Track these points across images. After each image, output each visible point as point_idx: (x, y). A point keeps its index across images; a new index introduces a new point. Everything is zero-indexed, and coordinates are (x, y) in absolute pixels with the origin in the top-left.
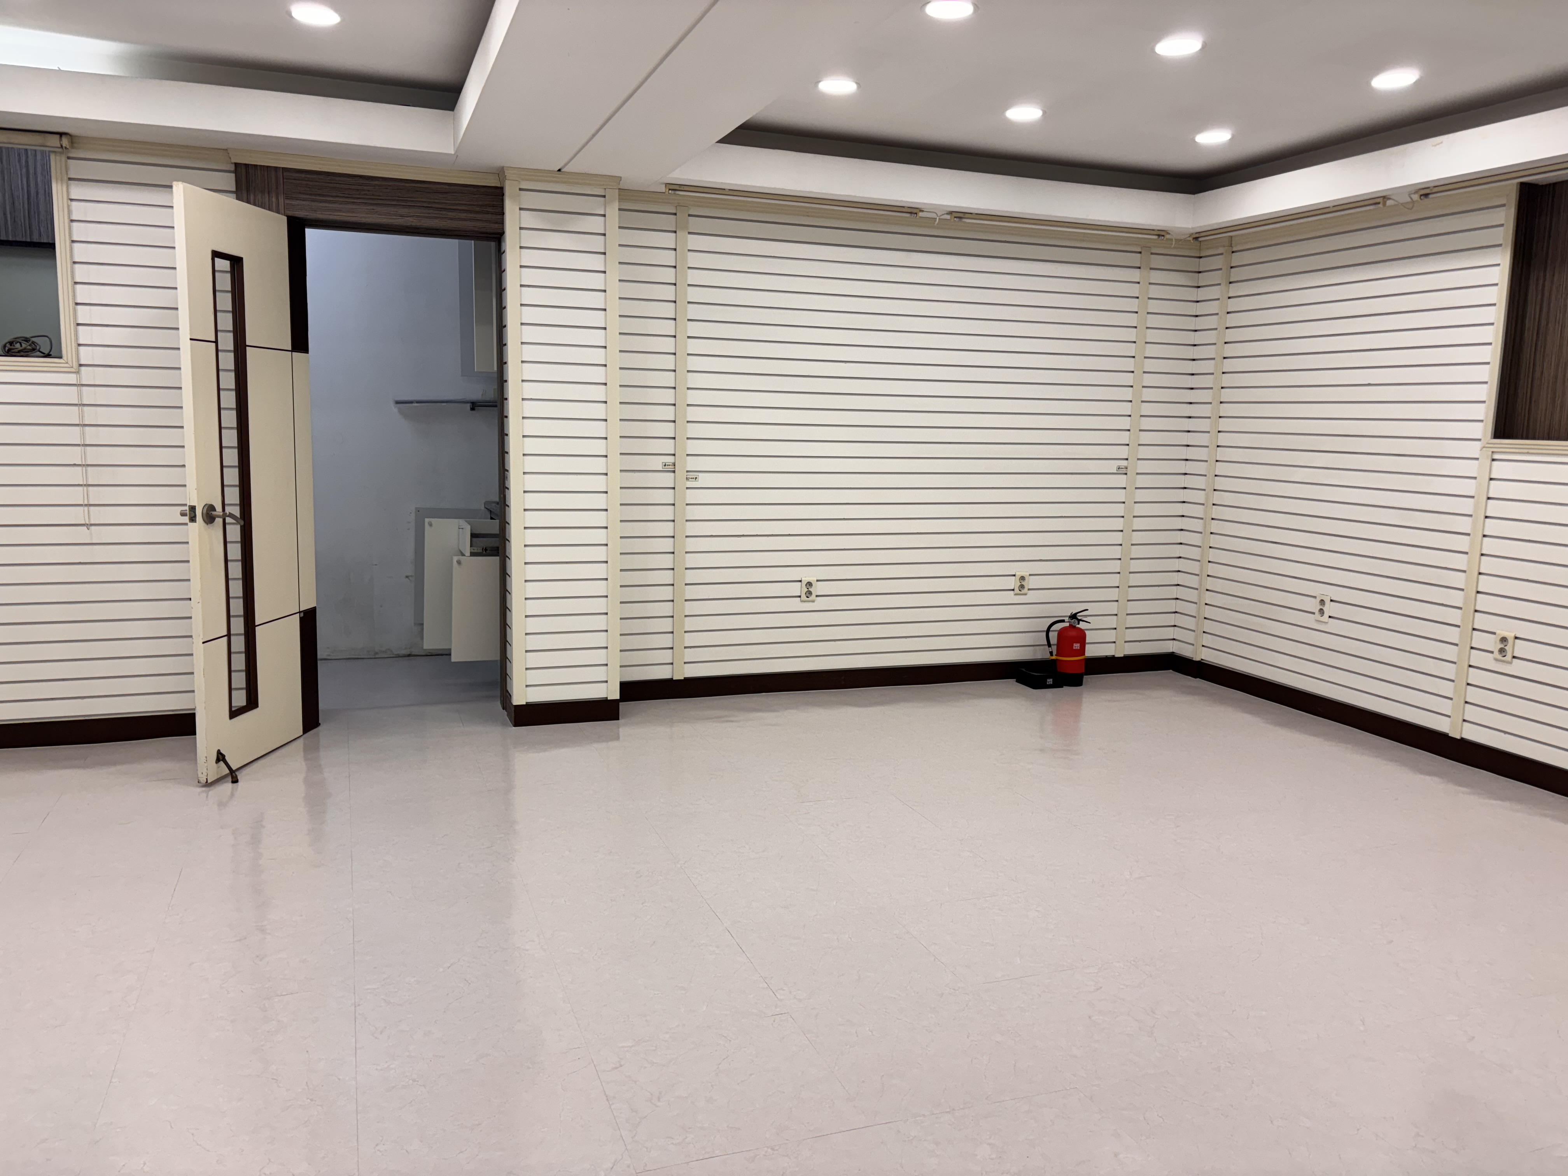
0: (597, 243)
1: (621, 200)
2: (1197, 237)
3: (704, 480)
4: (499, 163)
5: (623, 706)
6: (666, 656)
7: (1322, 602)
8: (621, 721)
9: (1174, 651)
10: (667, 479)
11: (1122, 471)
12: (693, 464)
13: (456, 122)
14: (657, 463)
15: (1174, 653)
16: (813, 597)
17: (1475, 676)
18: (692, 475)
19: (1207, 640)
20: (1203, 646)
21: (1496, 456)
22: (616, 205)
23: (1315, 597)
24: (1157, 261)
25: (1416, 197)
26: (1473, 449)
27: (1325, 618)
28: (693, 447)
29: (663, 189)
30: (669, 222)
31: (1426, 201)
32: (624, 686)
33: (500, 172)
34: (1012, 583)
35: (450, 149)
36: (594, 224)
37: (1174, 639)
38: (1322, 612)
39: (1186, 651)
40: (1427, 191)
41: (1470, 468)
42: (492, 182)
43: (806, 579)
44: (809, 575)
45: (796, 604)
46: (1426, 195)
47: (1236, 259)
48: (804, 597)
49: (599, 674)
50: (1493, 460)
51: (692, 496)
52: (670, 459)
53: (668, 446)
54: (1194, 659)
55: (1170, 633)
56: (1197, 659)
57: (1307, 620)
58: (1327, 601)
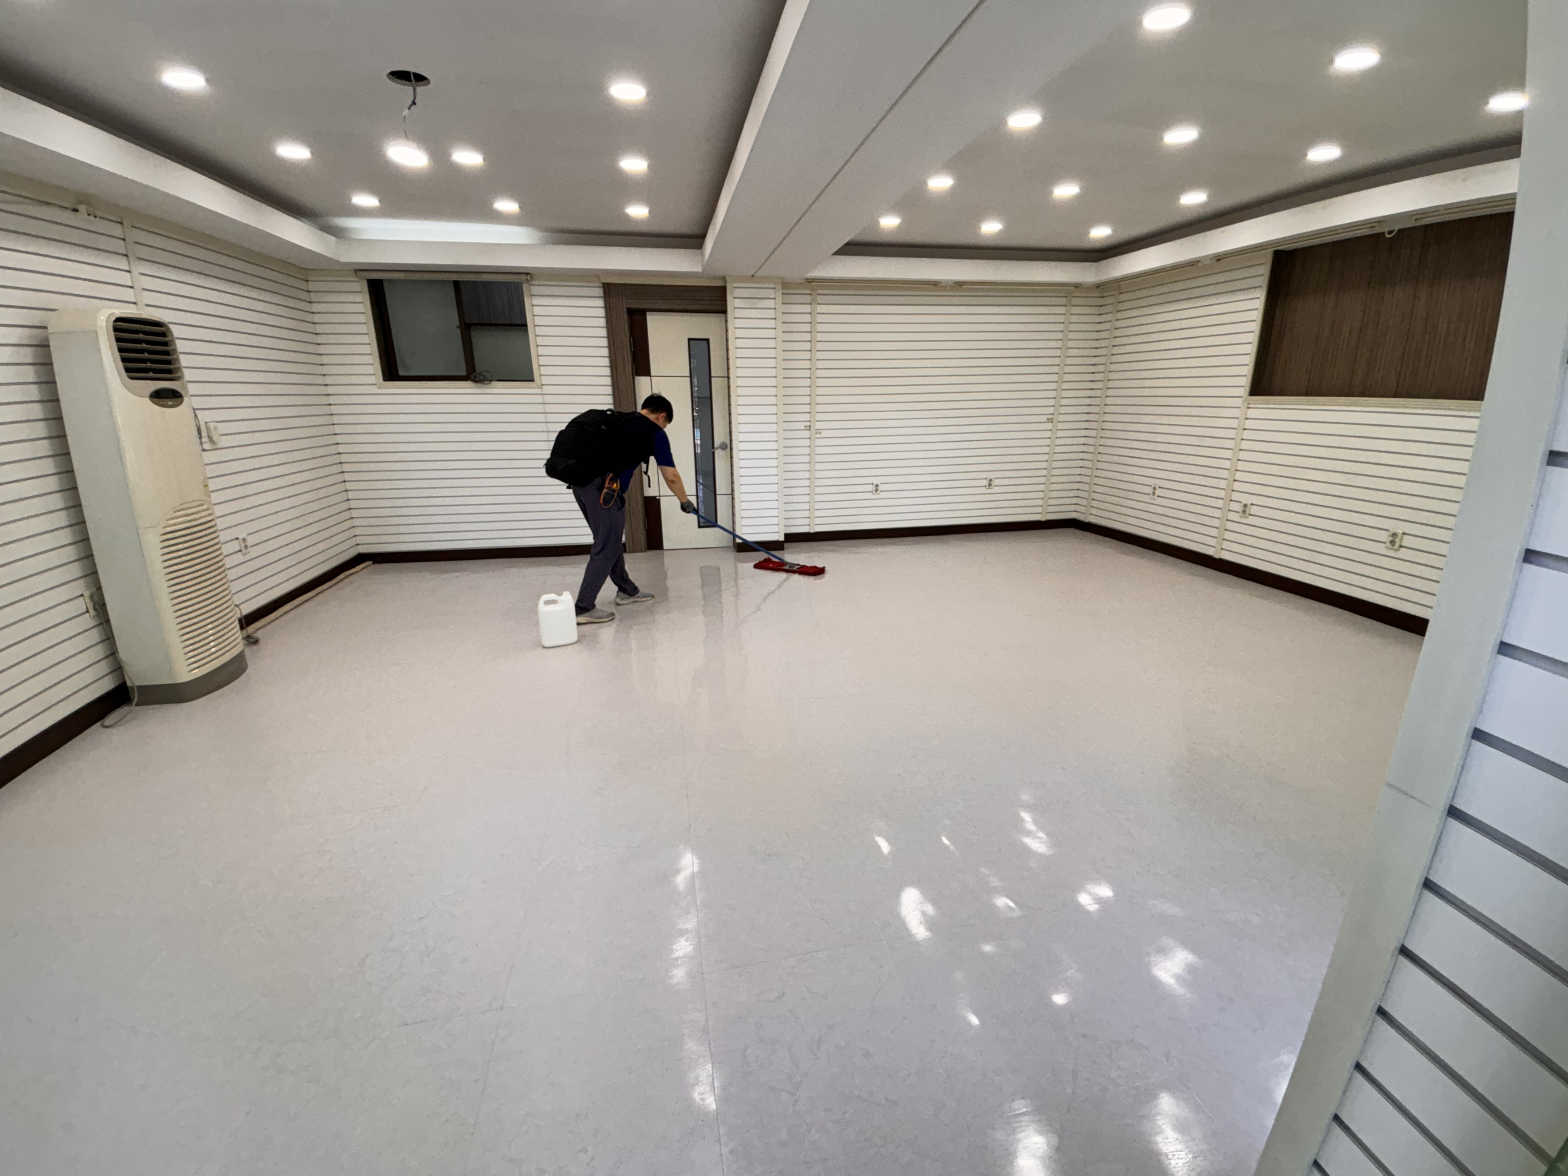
0: (771, 313)
1: (783, 289)
2: (1098, 286)
3: (824, 434)
4: (721, 273)
5: (786, 545)
6: (807, 521)
7: (1155, 488)
8: (785, 551)
10: (807, 434)
11: (1050, 421)
12: (819, 426)
13: (703, 255)
14: (802, 426)
15: (1074, 518)
16: (879, 492)
17: (1230, 526)
18: (818, 431)
19: (1094, 511)
20: (1091, 514)
21: (1251, 406)
22: (781, 291)
23: (1150, 486)
24: (1075, 301)
25: (1214, 260)
26: (1238, 402)
27: (1156, 497)
28: (819, 417)
29: (804, 281)
30: (808, 299)
31: (1218, 263)
32: (786, 535)
33: (724, 279)
34: (985, 483)
35: (698, 269)
36: (771, 303)
37: (1075, 511)
38: (1154, 493)
39: (1081, 517)
40: (1219, 258)
41: (1236, 413)
42: (719, 283)
43: (875, 483)
44: (876, 481)
45: (870, 495)
46: (1219, 260)
47: (1122, 297)
48: (874, 492)
49: (776, 529)
50: (1249, 408)
51: (819, 442)
52: (808, 424)
53: (807, 417)
54: (1085, 521)
55: (1073, 508)
56: (1087, 521)
57: (1147, 498)
58: (1157, 488)
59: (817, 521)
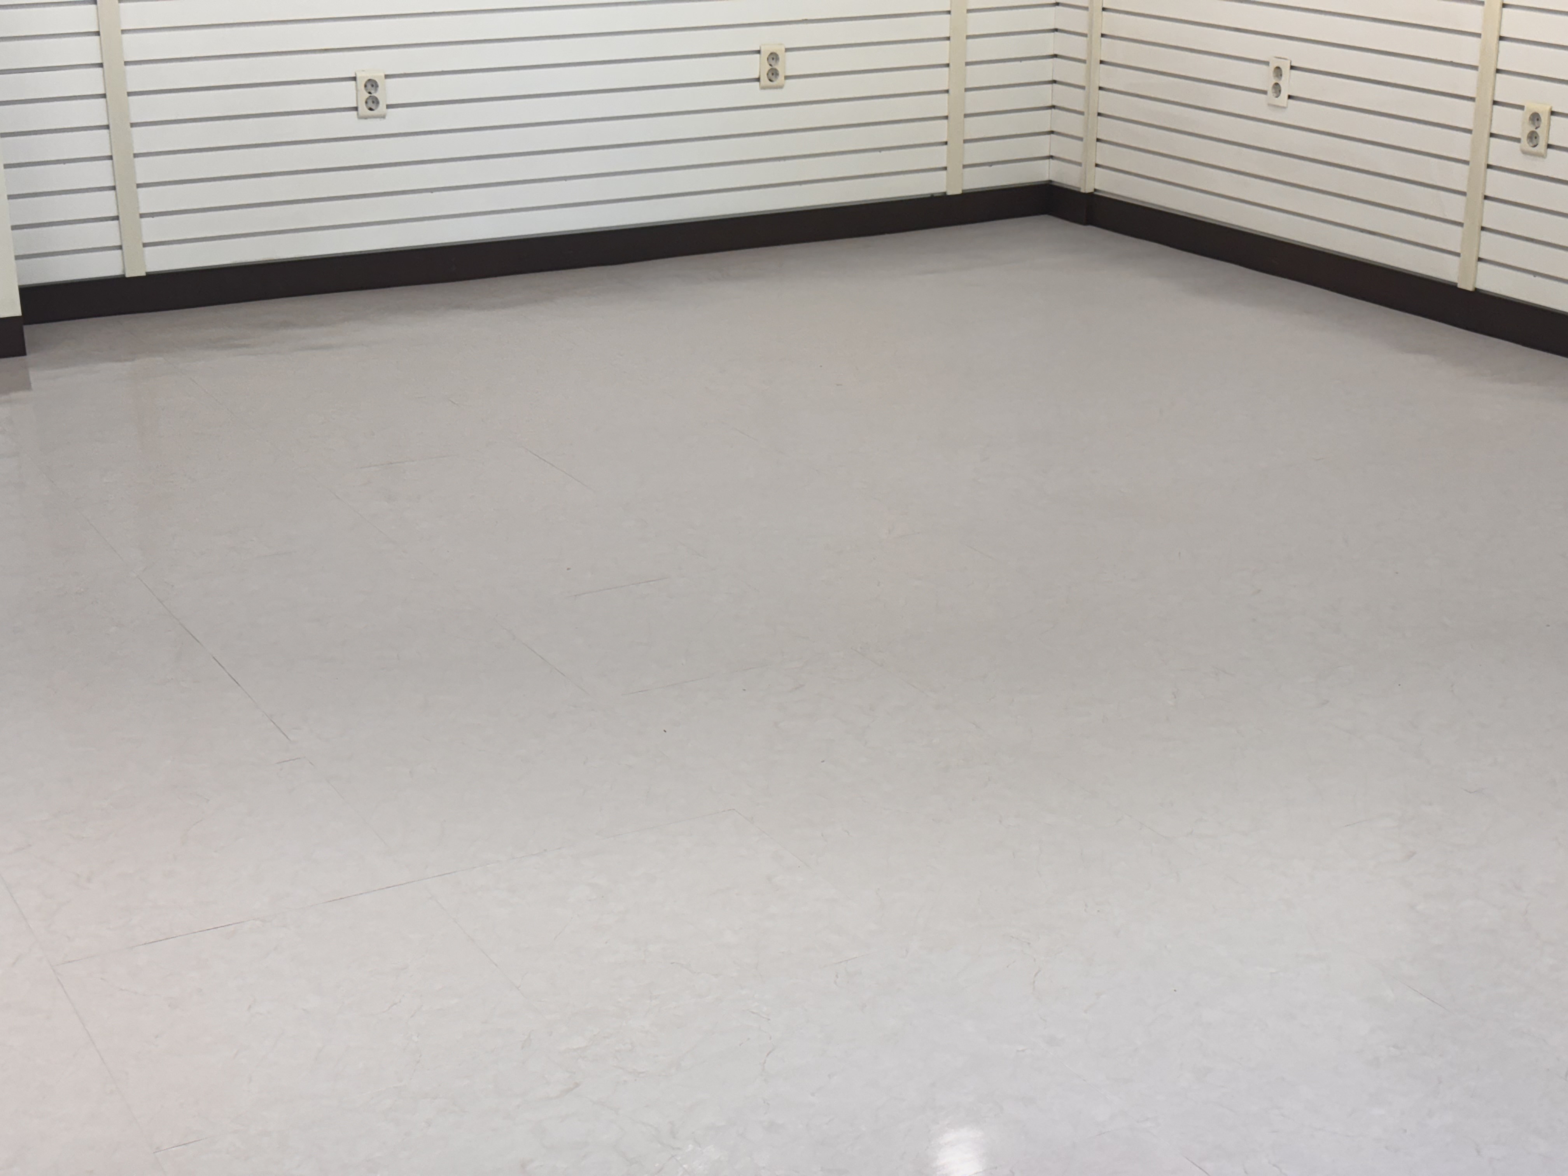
5: (30, 332)
6: (109, 234)
7: (1278, 71)
8: (29, 358)
9: (1052, 178)
15: (1051, 181)
16: (381, 109)
17: (1495, 183)
19: (1104, 155)
20: (1097, 165)
23: (1267, 63)
27: (1283, 99)
32: (28, 293)
34: (755, 66)
37: (1051, 157)
38: (1277, 88)
43: (363, 75)
44: (367, 67)
45: (349, 124)
48: (364, 110)
54: (1082, 191)
55: (1045, 145)
56: (1087, 189)
57: (1256, 105)
58: (1286, 69)
59: (151, 230)
